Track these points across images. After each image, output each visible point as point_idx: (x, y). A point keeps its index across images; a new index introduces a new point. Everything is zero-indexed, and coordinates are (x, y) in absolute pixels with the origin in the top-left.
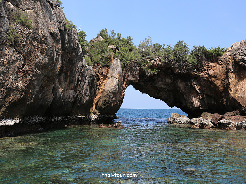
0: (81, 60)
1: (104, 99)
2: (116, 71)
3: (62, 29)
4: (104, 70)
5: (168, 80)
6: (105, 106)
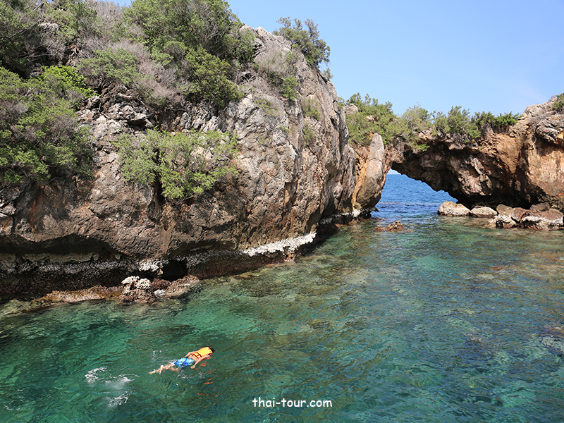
1: (366, 188)
2: (379, 151)
4: (365, 149)
6: (368, 198)
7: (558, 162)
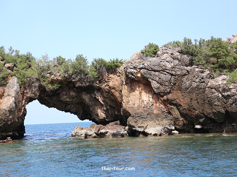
2: (13, 89)
4: (1, 89)
5: (72, 94)
6: (2, 125)
7: (140, 93)
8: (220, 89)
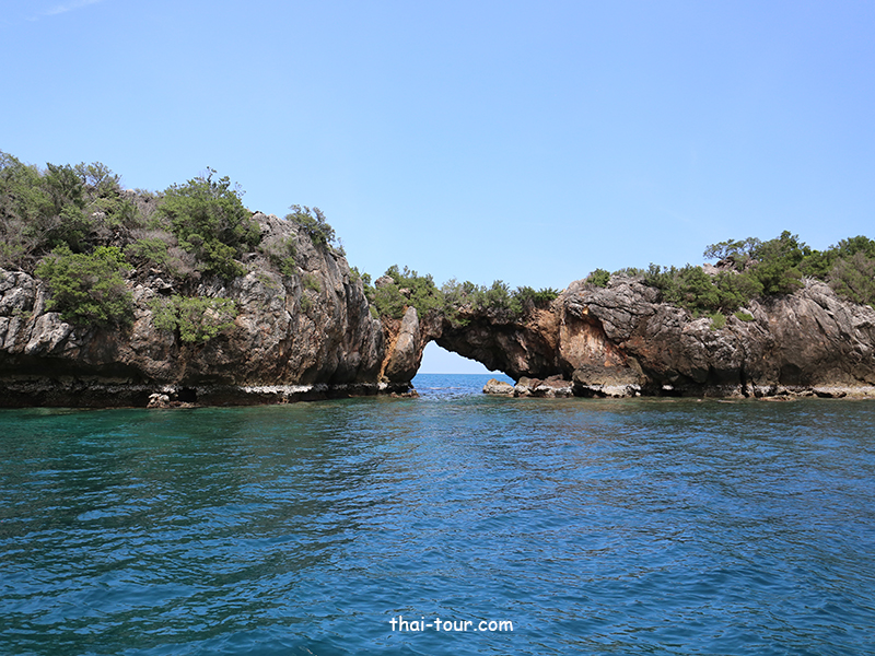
0: (367, 315)
1: (395, 361)
2: (411, 324)
3: (347, 283)
4: (395, 322)
5: (484, 334)
6: (397, 371)
7: (586, 337)
8: (702, 337)
